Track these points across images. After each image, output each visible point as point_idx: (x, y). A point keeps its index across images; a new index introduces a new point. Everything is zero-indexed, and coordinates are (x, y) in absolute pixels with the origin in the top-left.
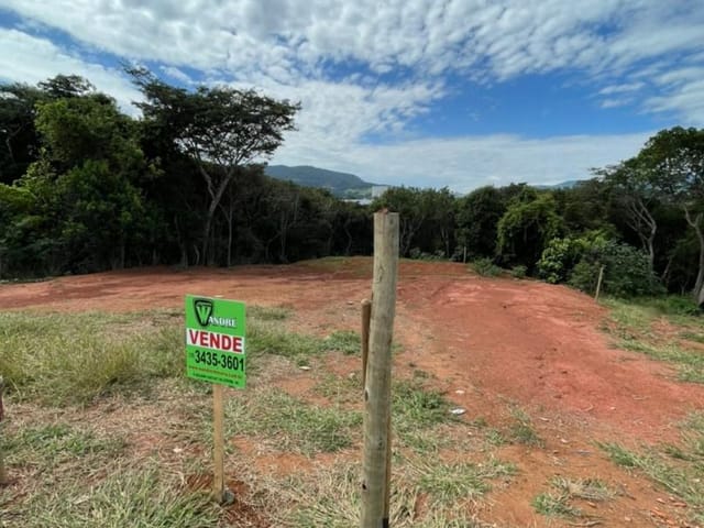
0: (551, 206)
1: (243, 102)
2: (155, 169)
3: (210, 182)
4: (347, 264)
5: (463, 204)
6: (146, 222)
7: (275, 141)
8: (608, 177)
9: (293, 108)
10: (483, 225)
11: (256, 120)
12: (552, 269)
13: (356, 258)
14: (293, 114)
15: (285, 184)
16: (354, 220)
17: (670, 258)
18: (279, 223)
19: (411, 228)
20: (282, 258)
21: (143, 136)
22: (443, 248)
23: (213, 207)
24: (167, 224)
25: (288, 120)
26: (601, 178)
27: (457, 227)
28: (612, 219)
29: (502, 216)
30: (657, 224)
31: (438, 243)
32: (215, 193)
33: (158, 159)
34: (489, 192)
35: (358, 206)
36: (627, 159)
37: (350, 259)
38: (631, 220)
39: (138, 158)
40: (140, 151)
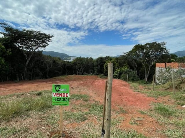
0: (115, 61)
1: (37, 34)
2: (9, 52)
3: (26, 56)
4: (67, 77)
5: (96, 61)
6: (6, 68)
7: (46, 45)
8: (126, 54)
9: (51, 36)
10: (101, 66)
11: (41, 39)
12: (117, 76)
13: (69, 76)
14: (51, 38)
15: (48, 56)
16: (68, 66)
17: (140, 72)
18: (46, 67)
19: (83, 67)
20: (48, 77)
21: (4, 42)
22: (91, 72)
23: (27, 63)
24: (12, 68)
25: (50, 39)
26: (125, 55)
27: (94, 67)
28: (128, 64)
29: (105, 64)
30: (137, 65)
31: (90, 71)
32: (28, 59)
33: (10, 49)
34: (101, 58)
35: (69, 62)
36: (130, 51)
37: (68, 76)
38: (131, 64)
39: (3, 49)
40: (3, 47)
